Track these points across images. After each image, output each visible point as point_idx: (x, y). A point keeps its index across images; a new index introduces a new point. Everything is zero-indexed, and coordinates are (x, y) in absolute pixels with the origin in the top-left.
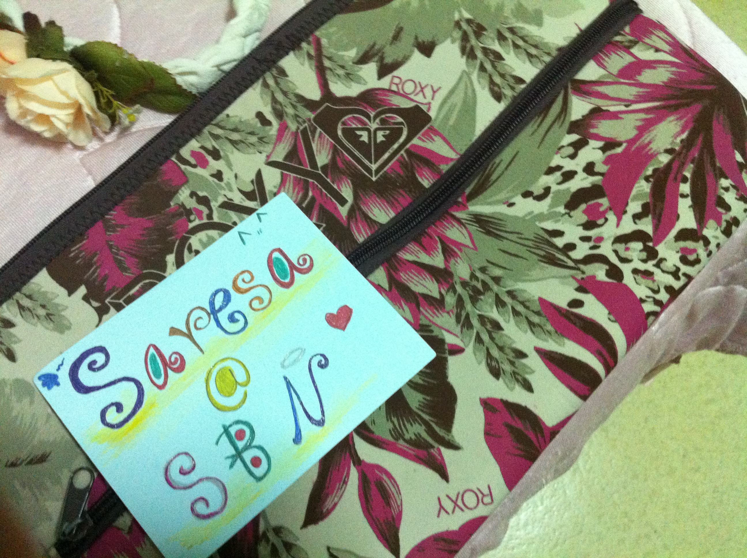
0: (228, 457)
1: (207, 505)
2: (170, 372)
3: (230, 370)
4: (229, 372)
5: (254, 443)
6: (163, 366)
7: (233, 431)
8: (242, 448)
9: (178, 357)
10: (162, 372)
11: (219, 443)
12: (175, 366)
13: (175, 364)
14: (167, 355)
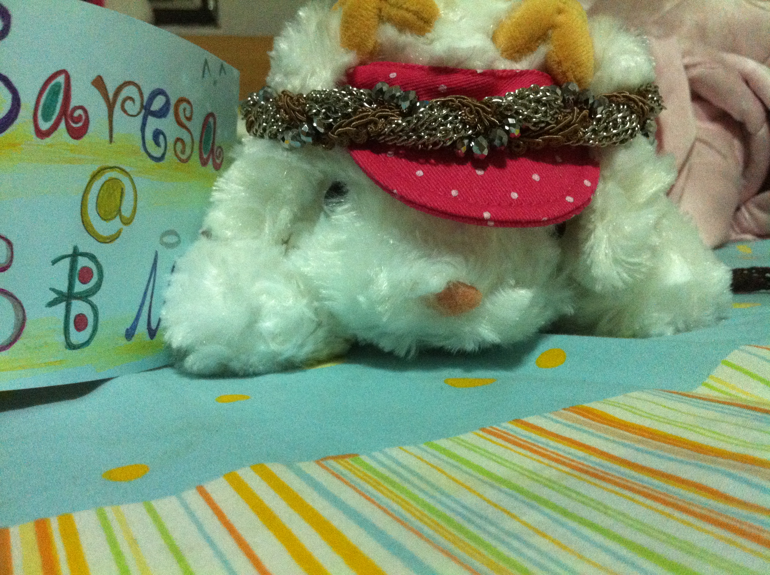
0: (55, 290)
2: (63, 125)
3: (122, 189)
4: (120, 191)
5: (92, 299)
6: (60, 112)
7: (82, 262)
8: (77, 293)
9: (84, 117)
10: (54, 117)
11: (57, 264)
12: (73, 125)
13: (74, 122)
14: (74, 102)
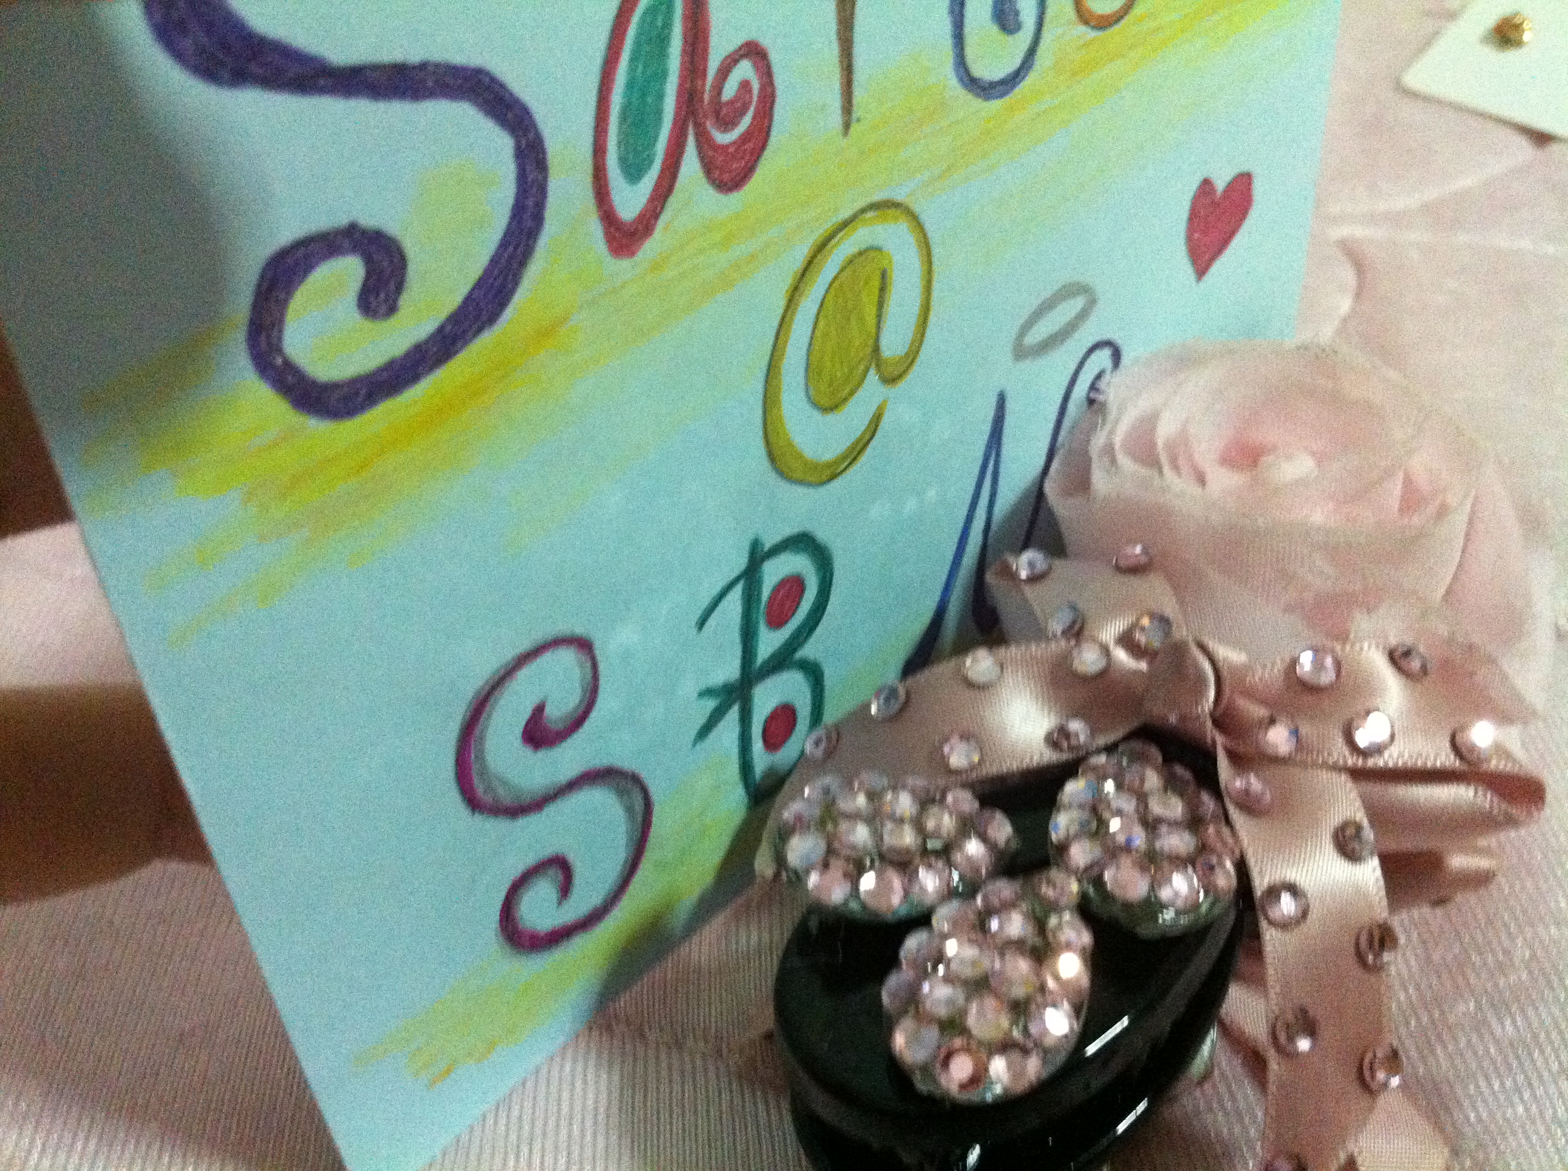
0: (708, 692)
1: (565, 890)
2: (691, 164)
3: (884, 275)
4: (876, 283)
5: (809, 651)
6: (677, 114)
7: (773, 572)
8: (766, 662)
9: (756, 86)
11: (712, 622)
12: (723, 138)
13: (728, 124)
14: (720, 47)
